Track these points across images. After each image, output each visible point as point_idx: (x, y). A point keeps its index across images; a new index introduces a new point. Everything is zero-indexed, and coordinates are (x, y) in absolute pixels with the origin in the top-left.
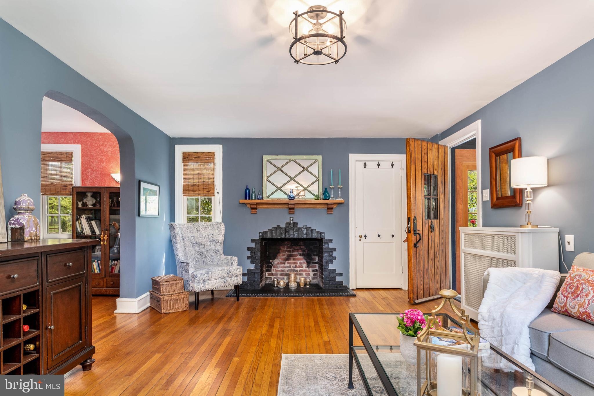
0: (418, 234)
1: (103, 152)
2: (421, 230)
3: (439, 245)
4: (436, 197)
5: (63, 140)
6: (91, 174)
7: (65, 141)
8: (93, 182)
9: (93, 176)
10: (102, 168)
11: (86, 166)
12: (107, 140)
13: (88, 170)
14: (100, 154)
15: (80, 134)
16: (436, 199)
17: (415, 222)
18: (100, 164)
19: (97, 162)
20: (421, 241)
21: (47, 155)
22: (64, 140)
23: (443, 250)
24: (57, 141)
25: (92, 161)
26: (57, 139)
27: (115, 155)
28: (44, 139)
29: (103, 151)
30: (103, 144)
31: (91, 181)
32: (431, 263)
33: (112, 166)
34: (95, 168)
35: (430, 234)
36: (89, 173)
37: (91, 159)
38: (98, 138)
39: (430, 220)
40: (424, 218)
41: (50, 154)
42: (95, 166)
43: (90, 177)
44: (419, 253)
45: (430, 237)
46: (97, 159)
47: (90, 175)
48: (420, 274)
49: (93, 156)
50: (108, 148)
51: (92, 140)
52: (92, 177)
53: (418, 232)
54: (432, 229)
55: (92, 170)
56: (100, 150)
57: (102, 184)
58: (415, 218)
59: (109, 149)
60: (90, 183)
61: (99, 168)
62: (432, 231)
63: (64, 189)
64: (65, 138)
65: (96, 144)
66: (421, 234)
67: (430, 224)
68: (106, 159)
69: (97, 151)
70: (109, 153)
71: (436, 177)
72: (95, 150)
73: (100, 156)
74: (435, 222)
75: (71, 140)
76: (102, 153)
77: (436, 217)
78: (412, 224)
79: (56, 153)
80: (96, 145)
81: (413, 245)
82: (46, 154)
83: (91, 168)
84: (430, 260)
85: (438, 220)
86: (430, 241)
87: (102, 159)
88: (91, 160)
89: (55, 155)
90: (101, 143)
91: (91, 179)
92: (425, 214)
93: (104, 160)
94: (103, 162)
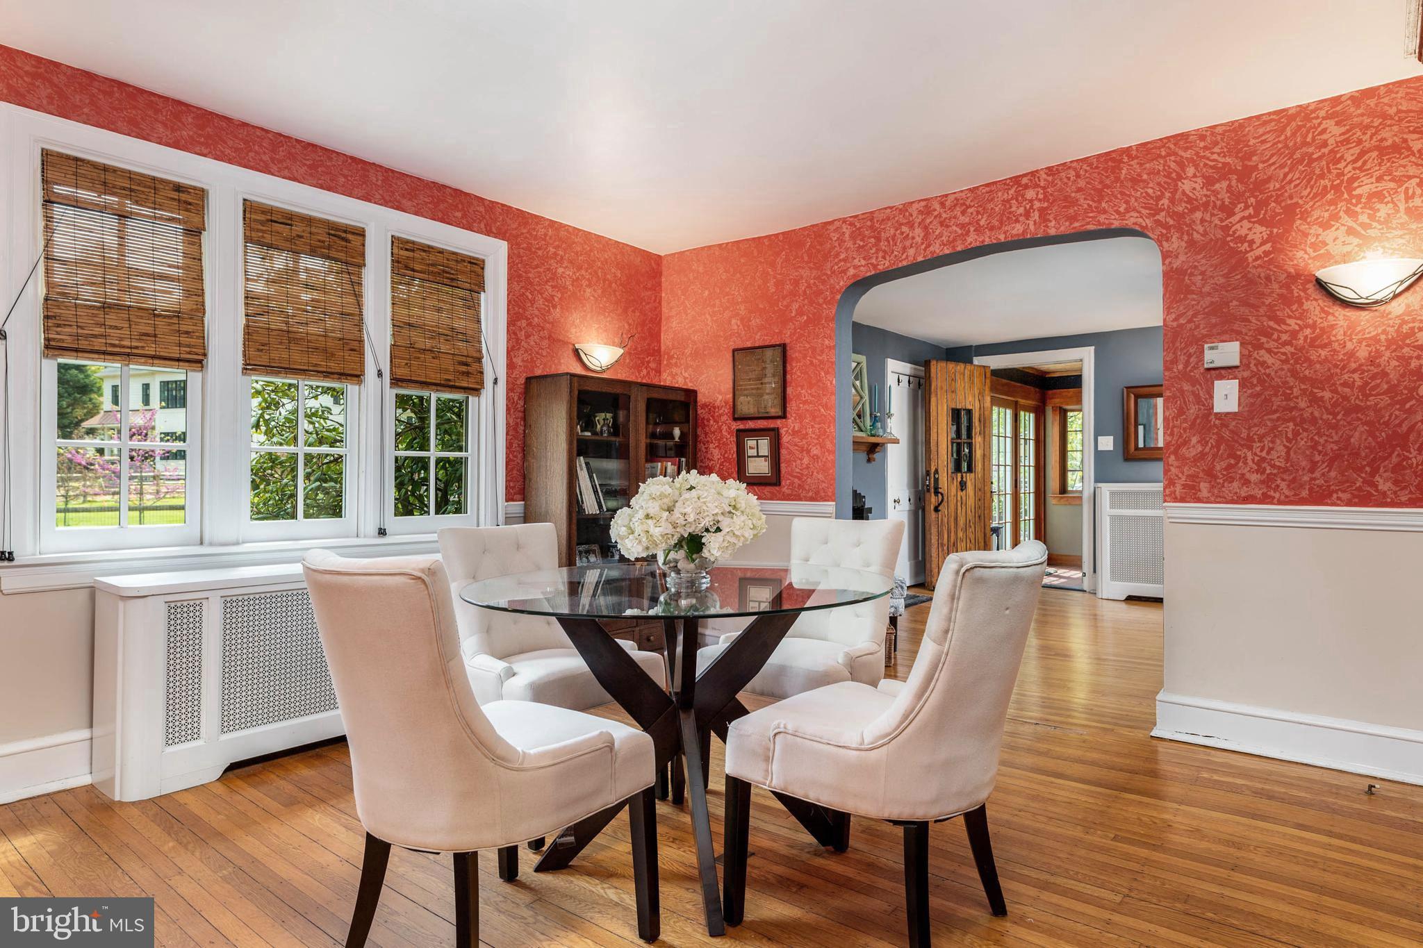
0: (942, 494)
1: (554, 276)
2: (946, 488)
3: (973, 510)
4: (970, 441)
5: (459, 214)
6: (528, 336)
7: (465, 222)
8: (532, 358)
9: (532, 343)
10: (552, 323)
11: (516, 309)
12: (564, 245)
13: (519, 324)
14: (547, 281)
15: (502, 210)
16: (970, 445)
17: (937, 476)
18: (549, 311)
19: (541, 302)
20: (945, 503)
21: (417, 255)
22: (462, 218)
23: (979, 517)
24: (440, 215)
25: (530, 296)
26: (442, 206)
27: (580, 292)
28: (403, 196)
29: (556, 272)
30: (555, 254)
31: (526, 356)
32: (960, 534)
33: (574, 322)
34: (536, 319)
35: (960, 493)
36: (523, 333)
37: (527, 289)
38: (546, 235)
39: (959, 475)
40: (950, 472)
41: (424, 251)
42: (536, 312)
43: (526, 345)
44: (942, 520)
45: (959, 498)
46: (541, 294)
47: (523, 338)
48: (943, 550)
49: (531, 283)
50: (567, 267)
51: (531, 234)
52: (528, 343)
53: (940, 490)
54: (963, 486)
55: (529, 324)
56: (548, 269)
57: (551, 367)
58: (936, 472)
59: (567, 273)
60: (523, 361)
61: (545, 321)
62: (962, 490)
63: (463, 373)
64: (463, 209)
65: (539, 249)
66: (945, 493)
67: (959, 479)
68: (560, 299)
69: (542, 270)
70: (567, 284)
71: (969, 412)
72: (537, 267)
73: (548, 287)
74: (968, 478)
75: (480, 223)
76: (553, 279)
77: (970, 470)
78: (932, 479)
79: (441, 252)
80: (540, 253)
81: (932, 508)
82: (413, 251)
83: (527, 319)
84: (959, 531)
85: (973, 474)
86: (959, 504)
87: (552, 296)
88: (528, 294)
89: (440, 258)
90: (552, 250)
91: (526, 351)
92: (951, 466)
93: (556, 299)
94: (554, 307)
